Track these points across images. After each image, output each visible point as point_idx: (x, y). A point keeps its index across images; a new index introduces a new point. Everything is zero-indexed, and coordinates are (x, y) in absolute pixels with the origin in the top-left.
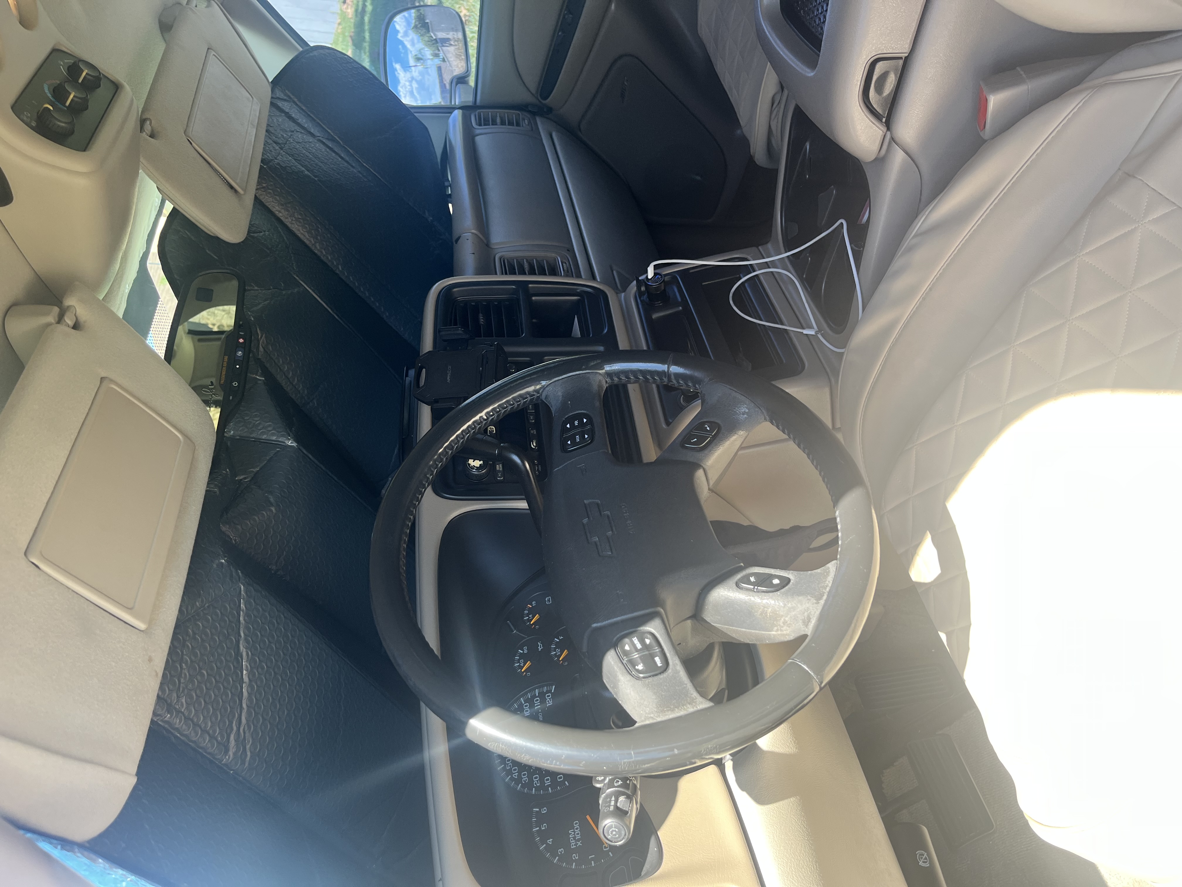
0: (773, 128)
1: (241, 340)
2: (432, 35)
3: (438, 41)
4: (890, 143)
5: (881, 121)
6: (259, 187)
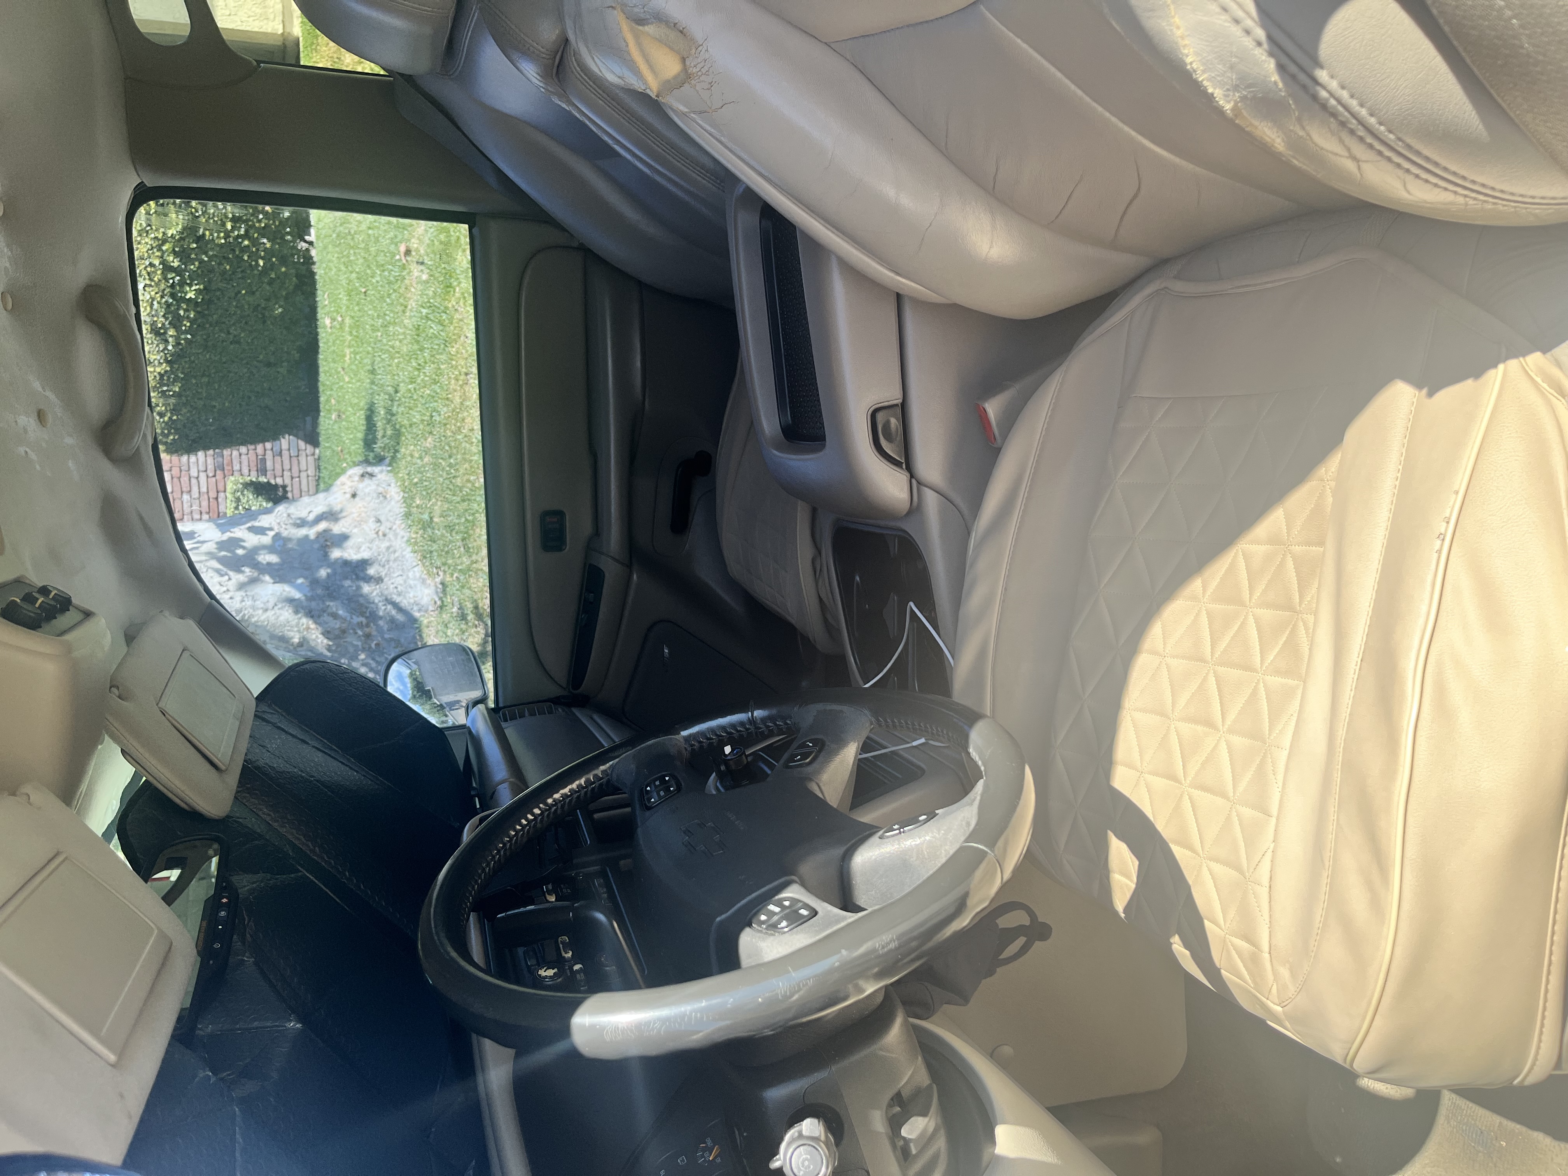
0: (823, 596)
1: (225, 900)
2: (436, 701)
3: (445, 706)
4: (918, 490)
5: (902, 468)
6: (239, 789)
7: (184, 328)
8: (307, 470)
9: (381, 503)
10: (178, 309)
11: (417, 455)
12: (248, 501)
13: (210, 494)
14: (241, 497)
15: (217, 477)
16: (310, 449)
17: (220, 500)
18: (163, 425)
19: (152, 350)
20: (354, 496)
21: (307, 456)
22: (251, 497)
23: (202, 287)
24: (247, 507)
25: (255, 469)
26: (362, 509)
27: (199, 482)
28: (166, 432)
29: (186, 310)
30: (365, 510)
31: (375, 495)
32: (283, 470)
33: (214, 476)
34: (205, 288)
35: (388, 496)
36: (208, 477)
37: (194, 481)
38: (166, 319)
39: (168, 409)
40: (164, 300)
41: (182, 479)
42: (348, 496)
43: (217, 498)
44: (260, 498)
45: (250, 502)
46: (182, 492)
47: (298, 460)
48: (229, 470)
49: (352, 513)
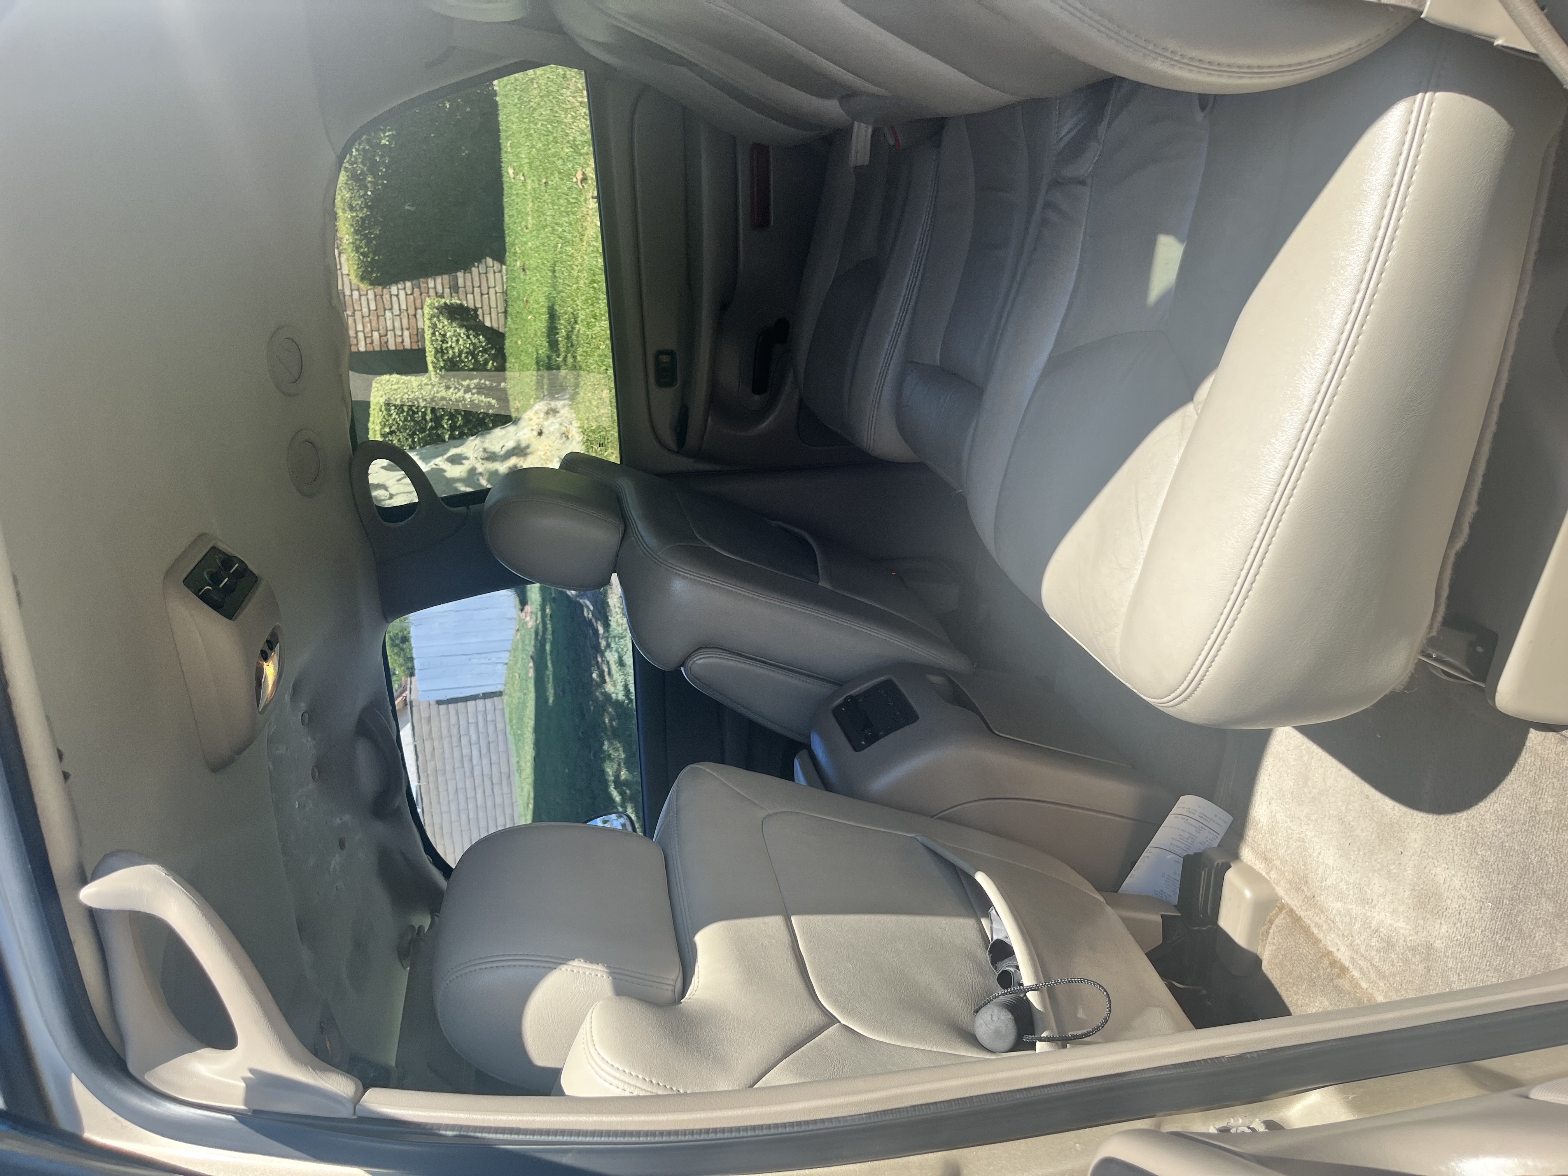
7: (380, 174)
8: (495, 287)
9: (564, 443)
10: (374, 156)
11: (594, 403)
12: (443, 327)
13: (409, 311)
14: (437, 322)
15: (415, 295)
16: (497, 265)
17: (418, 316)
18: (366, 264)
19: (353, 195)
20: (540, 433)
21: (495, 273)
22: (446, 323)
23: (394, 133)
24: (442, 333)
25: (448, 286)
26: (548, 448)
27: (398, 299)
28: (369, 269)
29: (381, 157)
30: (551, 449)
31: (558, 435)
32: (473, 287)
33: (412, 294)
34: (398, 133)
35: (570, 436)
36: (406, 295)
37: (394, 299)
38: (364, 165)
39: (370, 250)
40: (361, 147)
41: (384, 297)
42: (535, 433)
43: (415, 315)
44: (454, 324)
45: (446, 328)
46: (385, 310)
47: (487, 277)
48: (425, 287)
49: (538, 450)
